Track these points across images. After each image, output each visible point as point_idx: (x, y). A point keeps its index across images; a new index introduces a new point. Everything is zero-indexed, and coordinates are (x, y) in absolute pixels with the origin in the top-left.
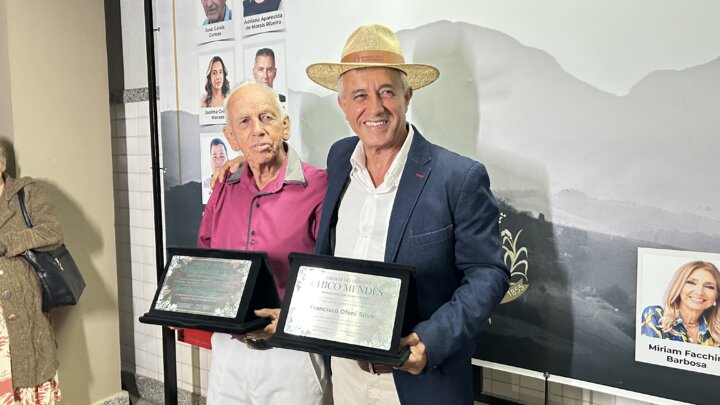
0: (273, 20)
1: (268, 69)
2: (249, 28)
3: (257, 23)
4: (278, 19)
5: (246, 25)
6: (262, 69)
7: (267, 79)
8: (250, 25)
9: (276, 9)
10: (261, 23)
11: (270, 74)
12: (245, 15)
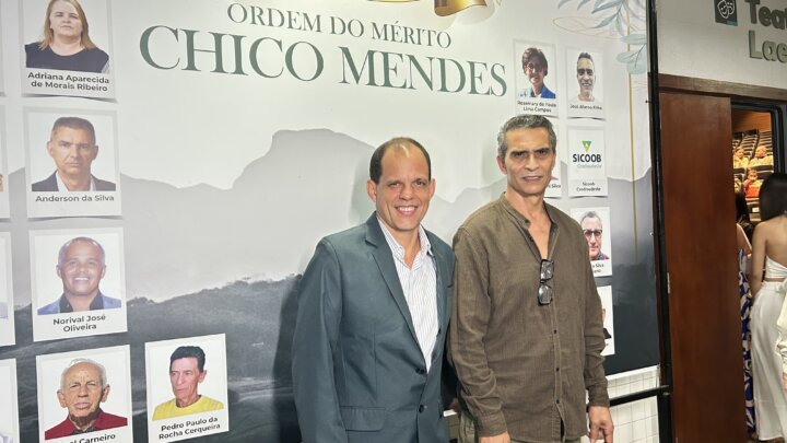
0: (91, 84)
1: (79, 146)
2: (40, 85)
3: (55, 81)
4: (100, 85)
5: (33, 80)
6: (67, 144)
7: (79, 158)
8: (43, 81)
9: (99, 71)
10: (65, 82)
11: (84, 153)
12: (29, 65)
